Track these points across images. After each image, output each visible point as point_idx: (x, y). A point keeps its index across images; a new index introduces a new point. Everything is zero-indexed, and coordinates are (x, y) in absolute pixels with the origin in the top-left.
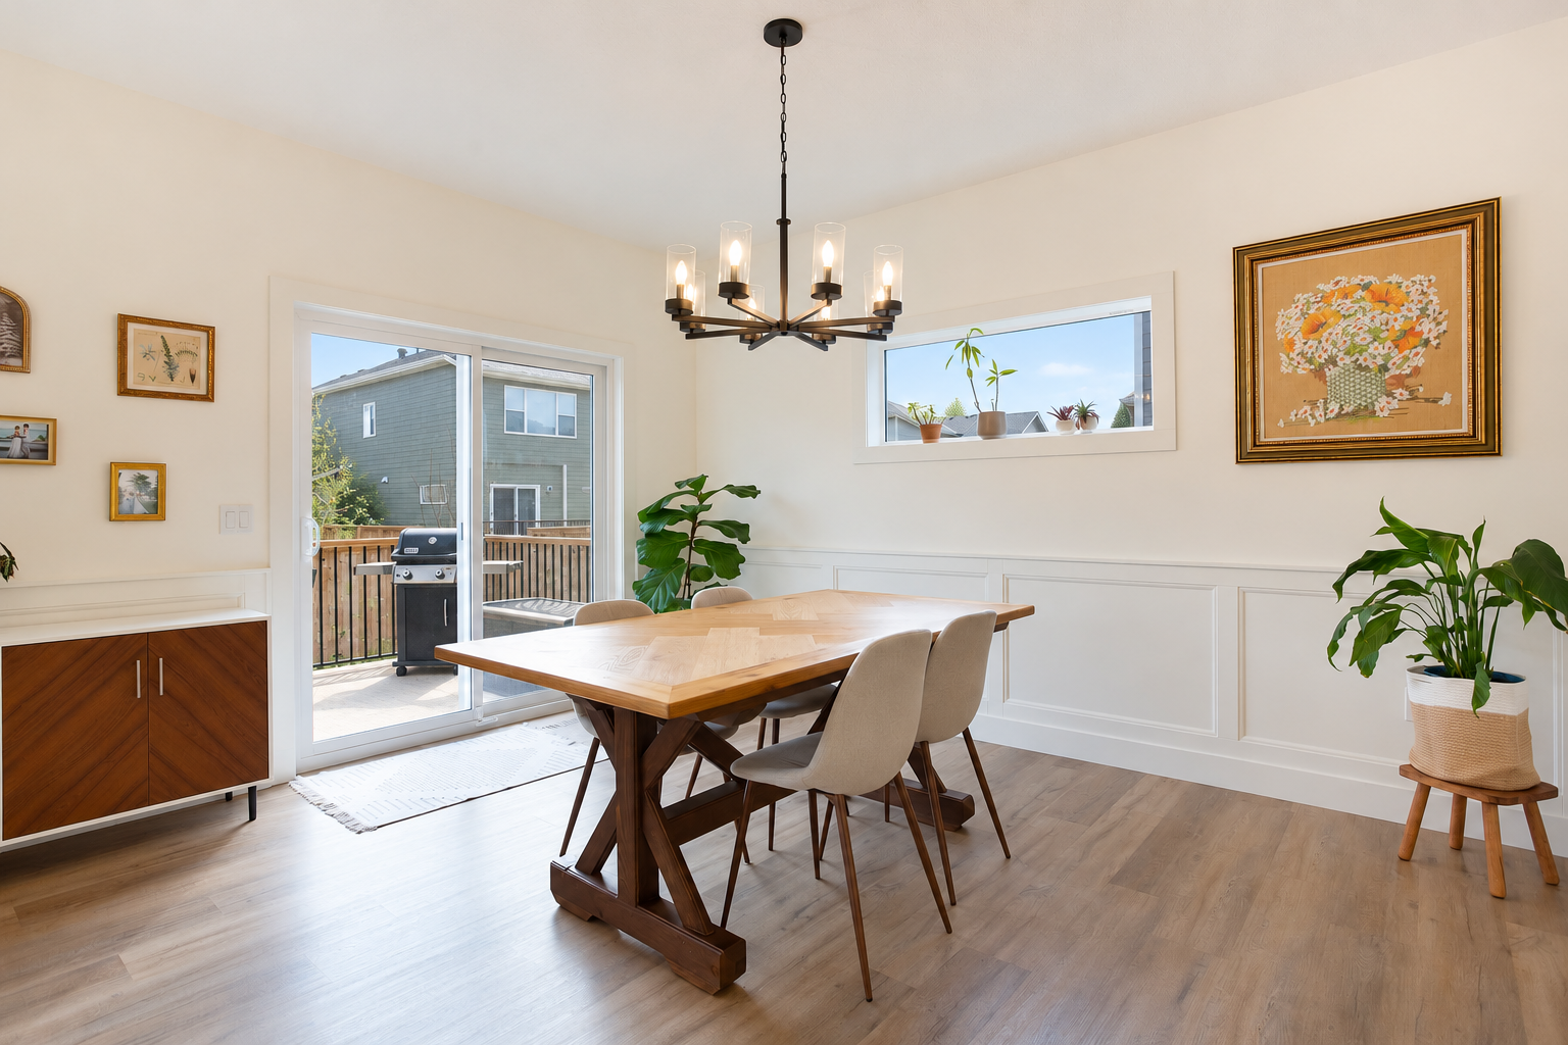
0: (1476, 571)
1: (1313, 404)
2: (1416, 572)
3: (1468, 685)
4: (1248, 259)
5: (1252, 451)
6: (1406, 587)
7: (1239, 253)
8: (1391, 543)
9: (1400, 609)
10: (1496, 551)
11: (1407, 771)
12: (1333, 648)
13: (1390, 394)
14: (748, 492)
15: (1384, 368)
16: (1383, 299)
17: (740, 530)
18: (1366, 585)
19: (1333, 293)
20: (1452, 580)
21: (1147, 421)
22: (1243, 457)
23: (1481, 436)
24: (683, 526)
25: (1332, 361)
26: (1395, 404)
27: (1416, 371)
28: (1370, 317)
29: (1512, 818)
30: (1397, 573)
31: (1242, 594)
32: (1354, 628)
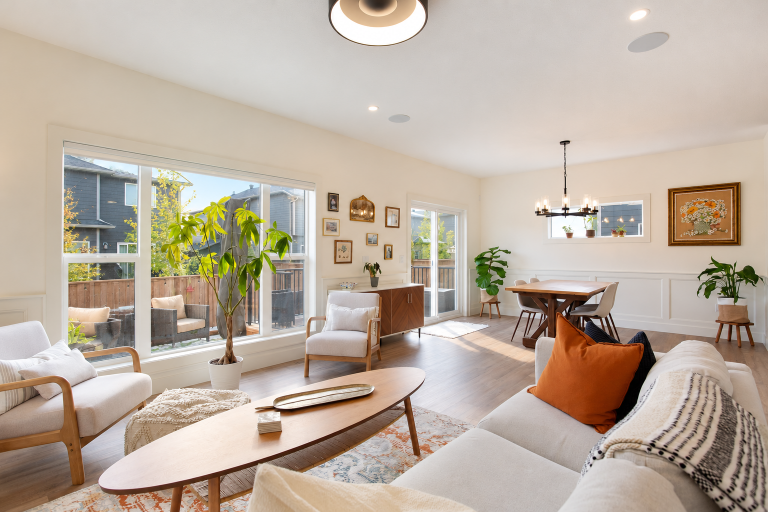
0: (734, 273)
1: (690, 231)
2: (719, 274)
3: (733, 299)
4: (672, 192)
5: (673, 243)
6: (717, 277)
7: (670, 191)
8: (714, 266)
9: (716, 282)
10: (739, 269)
11: (717, 321)
12: (698, 293)
13: (712, 229)
14: (507, 252)
15: (710, 223)
16: (710, 205)
17: (505, 264)
18: (705, 278)
19: (696, 202)
20: (728, 275)
21: (641, 234)
22: (671, 244)
23: (736, 241)
24: (488, 263)
25: (696, 219)
26: (713, 231)
27: (718, 224)
28: (707, 209)
29: (743, 329)
30: (714, 274)
31: (670, 280)
32: (704, 287)
